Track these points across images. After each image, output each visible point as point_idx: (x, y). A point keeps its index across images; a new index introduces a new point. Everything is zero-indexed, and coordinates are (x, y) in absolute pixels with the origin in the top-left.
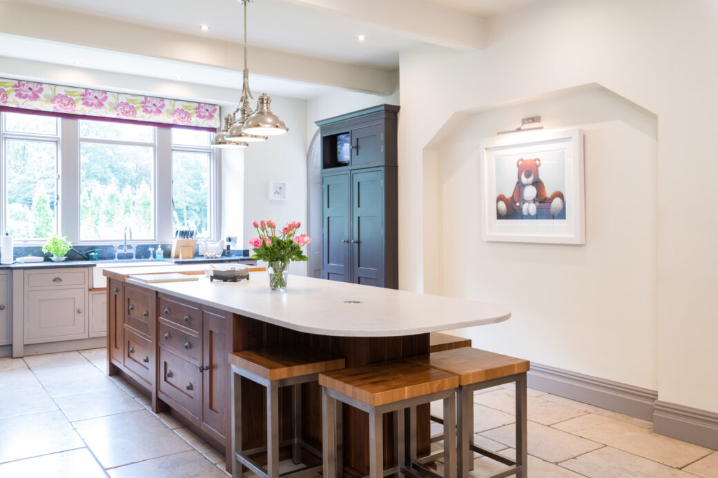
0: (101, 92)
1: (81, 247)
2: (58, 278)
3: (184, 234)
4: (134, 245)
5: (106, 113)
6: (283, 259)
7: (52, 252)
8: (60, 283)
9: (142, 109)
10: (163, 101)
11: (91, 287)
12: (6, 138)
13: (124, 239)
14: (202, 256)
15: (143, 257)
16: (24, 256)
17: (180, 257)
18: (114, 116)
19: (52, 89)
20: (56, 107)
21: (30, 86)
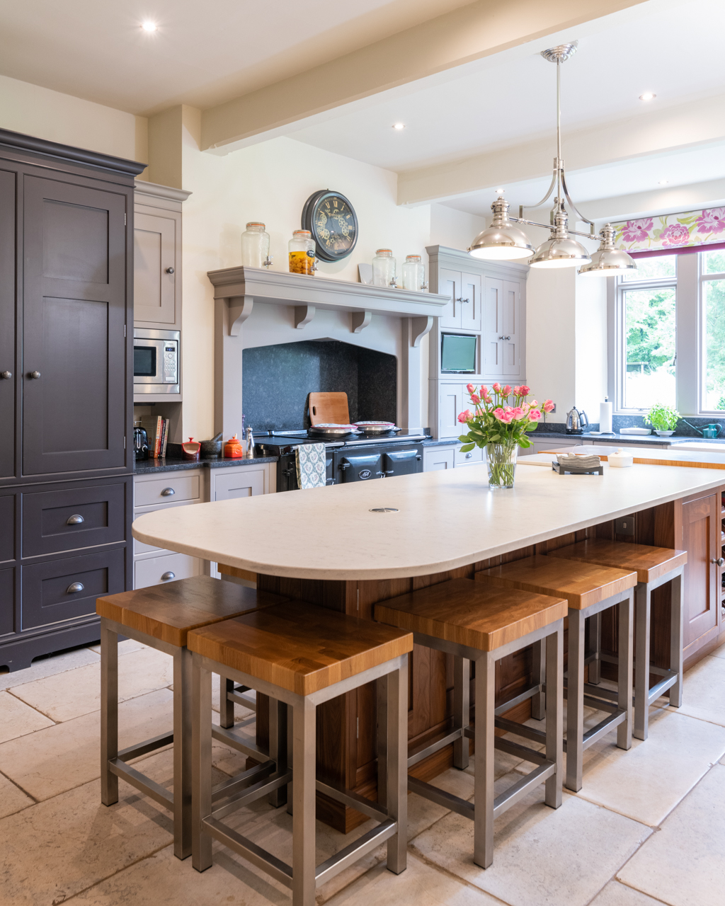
1: (699, 419)
12: (623, 290)
16: (630, 427)
19: (662, 222)
20: (666, 242)
21: (639, 224)
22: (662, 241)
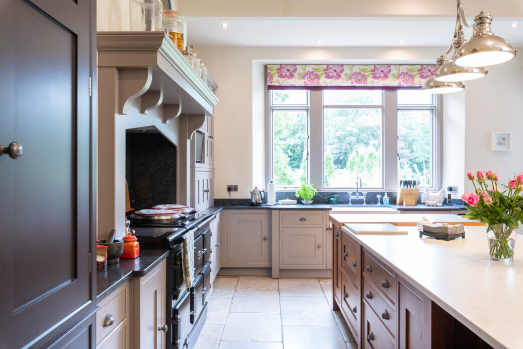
0: (339, 66)
1: (324, 193)
2: (303, 218)
3: (407, 183)
4: (365, 193)
5: (343, 83)
6: (507, 222)
7: (302, 196)
8: (305, 222)
9: (372, 76)
10: (390, 67)
11: (328, 227)
12: (273, 110)
13: (356, 187)
14: (424, 203)
15: (373, 203)
16: (284, 199)
17: (404, 204)
18: (349, 84)
19: (303, 68)
20: (306, 82)
21: (288, 67)
22: (303, 81)
